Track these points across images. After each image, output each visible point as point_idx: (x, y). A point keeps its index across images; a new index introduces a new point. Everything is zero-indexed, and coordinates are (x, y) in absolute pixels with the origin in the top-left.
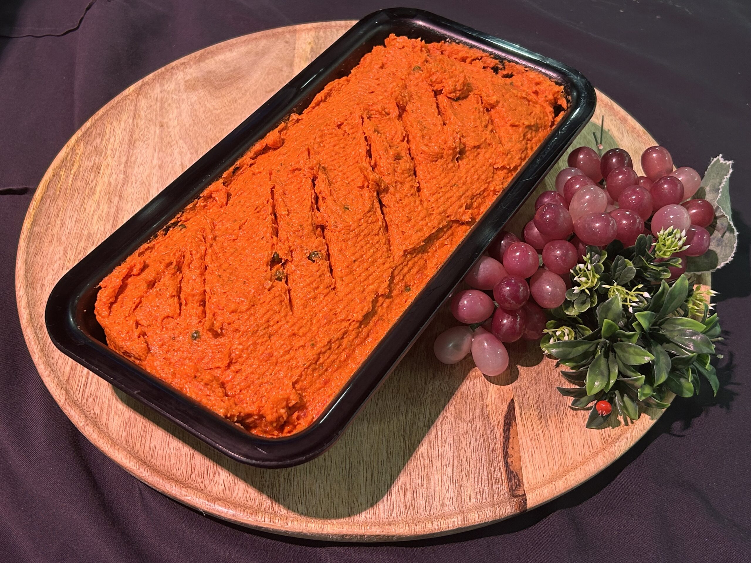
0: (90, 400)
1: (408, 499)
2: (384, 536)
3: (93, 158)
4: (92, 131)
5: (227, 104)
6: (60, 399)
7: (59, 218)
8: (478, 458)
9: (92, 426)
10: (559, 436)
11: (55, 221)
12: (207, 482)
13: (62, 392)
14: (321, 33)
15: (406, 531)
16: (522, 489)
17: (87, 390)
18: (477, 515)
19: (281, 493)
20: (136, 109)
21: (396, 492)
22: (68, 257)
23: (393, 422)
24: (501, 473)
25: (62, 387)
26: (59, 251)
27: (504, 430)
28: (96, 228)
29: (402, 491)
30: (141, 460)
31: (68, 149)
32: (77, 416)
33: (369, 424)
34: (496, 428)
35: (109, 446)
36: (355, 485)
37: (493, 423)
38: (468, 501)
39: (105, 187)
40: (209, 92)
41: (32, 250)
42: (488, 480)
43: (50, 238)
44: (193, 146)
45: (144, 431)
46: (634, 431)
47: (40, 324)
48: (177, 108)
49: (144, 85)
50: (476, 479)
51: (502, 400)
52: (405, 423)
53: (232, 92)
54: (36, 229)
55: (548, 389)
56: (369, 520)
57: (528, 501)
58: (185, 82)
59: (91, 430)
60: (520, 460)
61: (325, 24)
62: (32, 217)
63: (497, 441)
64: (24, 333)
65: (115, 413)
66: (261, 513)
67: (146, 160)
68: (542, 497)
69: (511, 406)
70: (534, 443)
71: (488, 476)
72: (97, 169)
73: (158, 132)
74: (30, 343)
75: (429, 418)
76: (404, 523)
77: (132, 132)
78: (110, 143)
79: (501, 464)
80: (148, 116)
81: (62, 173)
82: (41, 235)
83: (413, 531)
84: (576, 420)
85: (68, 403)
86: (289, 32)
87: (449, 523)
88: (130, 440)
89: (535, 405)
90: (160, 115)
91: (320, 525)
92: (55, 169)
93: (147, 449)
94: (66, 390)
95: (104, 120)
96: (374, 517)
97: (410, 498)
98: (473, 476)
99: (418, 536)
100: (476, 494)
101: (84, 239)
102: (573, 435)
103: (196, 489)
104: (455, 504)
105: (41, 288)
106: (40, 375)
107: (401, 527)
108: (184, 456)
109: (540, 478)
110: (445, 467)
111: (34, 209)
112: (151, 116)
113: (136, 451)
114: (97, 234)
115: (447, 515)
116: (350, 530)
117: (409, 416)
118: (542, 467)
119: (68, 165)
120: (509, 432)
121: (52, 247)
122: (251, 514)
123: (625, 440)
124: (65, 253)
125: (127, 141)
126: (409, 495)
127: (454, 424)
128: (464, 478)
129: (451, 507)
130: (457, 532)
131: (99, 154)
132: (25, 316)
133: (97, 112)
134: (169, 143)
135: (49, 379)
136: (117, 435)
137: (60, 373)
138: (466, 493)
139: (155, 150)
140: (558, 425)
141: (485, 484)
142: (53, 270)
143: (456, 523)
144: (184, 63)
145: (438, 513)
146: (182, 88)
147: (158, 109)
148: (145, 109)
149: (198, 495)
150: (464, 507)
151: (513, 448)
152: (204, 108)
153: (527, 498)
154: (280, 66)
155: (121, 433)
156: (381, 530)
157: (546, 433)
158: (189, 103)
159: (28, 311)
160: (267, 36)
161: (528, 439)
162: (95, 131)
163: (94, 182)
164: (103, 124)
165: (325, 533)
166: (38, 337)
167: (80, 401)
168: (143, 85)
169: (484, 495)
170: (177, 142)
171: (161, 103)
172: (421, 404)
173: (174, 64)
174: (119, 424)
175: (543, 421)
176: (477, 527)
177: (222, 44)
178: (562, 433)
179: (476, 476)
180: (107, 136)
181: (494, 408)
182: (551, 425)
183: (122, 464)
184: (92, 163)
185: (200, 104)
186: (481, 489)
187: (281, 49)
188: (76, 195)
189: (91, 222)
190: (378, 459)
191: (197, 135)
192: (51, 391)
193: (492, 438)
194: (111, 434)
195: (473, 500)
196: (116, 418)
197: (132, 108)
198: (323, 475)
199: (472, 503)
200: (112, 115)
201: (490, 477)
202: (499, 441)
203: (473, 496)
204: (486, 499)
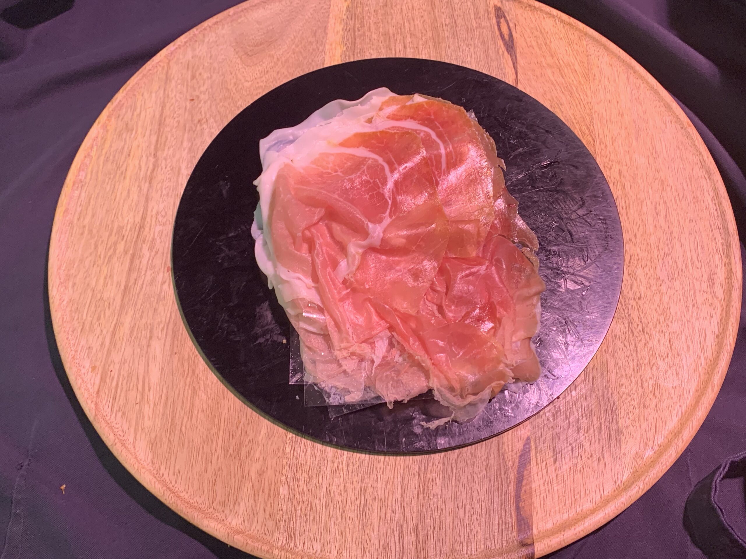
0: (119, 415)
1: (419, 542)
3: (124, 136)
4: (124, 104)
6: (91, 414)
8: (490, 501)
9: (120, 446)
10: (572, 480)
13: (92, 405)
16: (531, 537)
17: (116, 404)
19: (297, 528)
20: (167, 78)
24: (512, 518)
25: (92, 402)
27: (518, 471)
29: (414, 533)
30: (166, 485)
31: (100, 126)
34: (510, 468)
35: (136, 469)
36: (369, 523)
37: (507, 463)
38: (478, 547)
39: (136, 171)
42: (499, 524)
43: (81, 229)
45: (169, 453)
46: (647, 479)
47: (72, 328)
49: (176, 48)
50: (487, 524)
51: (518, 438)
53: (264, 60)
54: (68, 218)
57: (536, 550)
59: (119, 450)
60: (531, 505)
62: (64, 205)
63: (510, 482)
65: (142, 431)
66: (277, 550)
67: (176, 141)
68: (549, 547)
69: (527, 444)
70: (546, 486)
72: (128, 149)
73: (188, 107)
74: (62, 350)
77: (163, 107)
78: (141, 119)
79: (512, 508)
80: (179, 87)
81: (93, 153)
82: (73, 225)
84: (590, 461)
85: (98, 419)
89: (551, 444)
90: (191, 87)
92: (86, 150)
93: (171, 472)
94: (96, 404)
95: (135, 90)
97: (421, 540)
98: (484, 521)
100: (486, 539)
103: (217, 520)
104: (465, 549)
106: (72, 386)
108: (206, 483)
109: (549, 526)
110: (457, 509)
111: (66, 197)
112: (182, 87)
113: (161, 475)
118: (552, 512)
119: (99, 144)
120: (523, 473)
122: (268, 550)
125: (158, 117)
126: (421, 538)
128: (476, 521)
129: (459, 553)
131: (130, 131)
132: (57, 319)
133: (128, 83)
134: (199, 121)
135: (80, 391)
136: (144, 456)
137: (91, 384)
138: (476, 539)
139: (185, 129)
140: (572, 467)
141: (495, 529)
142: (85, 267)
144: (216, 23)
146: (214, 53)
147: (189, 79)
148: (176, 79)
149: (218, 527)
150: (473, 554)
151: (525, 491)
153: (535, 547)
154: (314, 29)
155: (147, 454)
157: (560, 476)
159: (60, 314)
161: (541, 482)
162: (126, 104)
163: (125, 164)
167: (109, 415)
169: (493, 542)
171: (193, 71)
175: (558, 463)
178: (575, 477)
179: (487, 521)
181: (510, 446)
182: (565, 467)
184: (123, 143)
185: (232, 73)
186: (491, 536)
187: (316, 7)
189: (122, 214)
190: (392, 498)
193: (506, 479)
194: (138, 455)
195: (483, 547)
197: (163, 76)
198: (338, 511)
199: (481, 549)
200: (143, 86)
201: (500, 522)
202: (512, 484)
203: (482, 542)
204: (495, 545)
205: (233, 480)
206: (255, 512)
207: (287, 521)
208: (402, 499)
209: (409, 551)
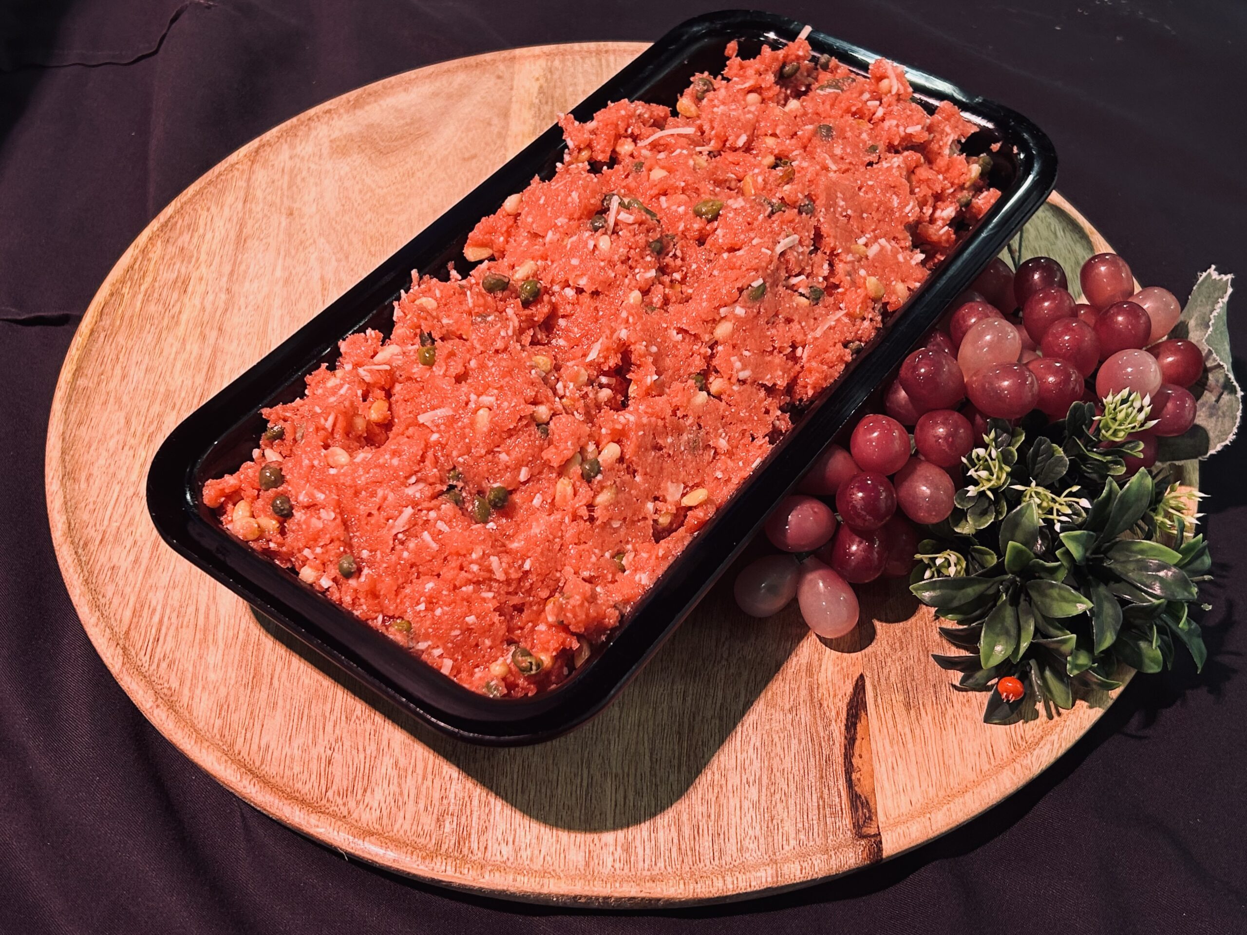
0: (164, 665)
1: (684, 838)
2: (643, 899)
3: (177, 266)
4: (176, 222)
5: (398, 177)
6: (114, 664)
7: (120, 364)
8: (802, 772)
9: (165, 709)
10: (938, 737)
11: (113, 370)
12: (352, 804)
13: (117, 652)
14: (557, 63)
15: (679, 891)
16: (874, 825)
17: (159, 650)
18: (799, 868)
19: (474, 825)
20: (248, 186)
21: (664, 827)
22: (132, 430)
23: (663, 711)
24: (840, 796)
25: (118, 644)
26: (118, 418)
27: (846, 725)
28: (179, 382)
29: (675, 824)
30: (245, 766)
31: (137, 251)
32: (141, 692)
33: (621, 712)
34: (833, 722)
35: (193, 742)
36: (597, 813)
37: (828, 714)
38: (784, 843)
39: (196, 313)
40: (370, 158)
41: (73, 417)
42: (819, 809)
43: (103, 398)
44: (342, 248)
45: (250, 718)
46: (1065, 730)
47: (84, 539)
48: (316, 185)
49: (264, 145)
50: (798, 806)
51: (844, 677)
52: (681, 713)
53: (408, 160)
54: (82, 382)
55: (922, 658)
56: (618, 871)
57: (885, 845)
58: (331, 141)
59: (164, 717)
60: (872, 777)
61: (562, 47)
62: (75, 361)
63: (834, 744)
64: (57, 553)
65: (204, 688)
66: (439, 858)
67: (263, 270)
68: (908, 839)
69: (859, 686)
70: (896, 748)
71: (818, 802)
72: (183, 284)
73: (284, 224)
74: (67, 570)
75: (722, 704)
76: (677, 878)
77: (242, 225)
78: (206, 241)
79: (841, 782)
80: (269, 198)
81: (125, 290)
82: (88, 392)
83: (692, 891)
84: (967, 711)
85: (127, 670)
86: (504, 59)
87: (752, 879)
88: (227, 733)
89: (899, 685)
90: (288, 197)
91: (537, 879)
92: (114, 284)
93: (255, 747)
94: (124, 649)
95: (196, 203)
96: (627, 868)
97: (687, 836)
98: (793, 802)
99: (701, 900)
100: (798, 832)
101: (158, 401)
102: (962, 735)
103: (334, 815)
104: (763, 847)
105: (88, 480)
106: (83, 622)
107: (671, 884)
108: (315, 761)
109: (905, 808)
110: (747, 786)
111: (78, 349)
112: (274, 197)
113: (236, 752)
114: (180, 391)
115: (748, 866)
116: (587, 888)
117: (689, 699)
118: (909, 788)
119: (136, 277)
120: (855, 729)
121: (106, 414)
122: (424, 858)
123: (1049, 746)
124: (128, 422)
125: (233, 238)
126: (687, 831)
127: (763, 714)
128: (778, 804)
129: (754, 853)
130: (765, 895)
131: (186, 259)
132: (60, 526)
133: (185, 192)
134: (301, 243)
135: (97, 630)
136: (207, 724)
137: (116, 620)
138: (780, 831)
139: (279, 254)
140: (937, 718)
141: (814, 814)
142: (108, 451)
143: (764, 880)
144: (329, 111)
145: (733, 863)
146: (326, 151)
147: (285, 186)
148: (264, 187)
149: (337, 826)
150: (778, 854)
151: (861, 756)
152: (360, 186)
153: (883, 841)
154: (487, 116)
155: (212, 721)
156: (638, 889)
157: (917, 732)
158: (337, 177)
159: (65, 517)
160: (466, 67)
161: (887, 742)
162: (180, 222)
163: (179, 304)
164: (194, 209)
165: (546, 892)
166: (80, 560)
167: (147, 665)
168: (262, 146)
169: (811, 834)
170: (315, 242)
171: (291, 177)
172: (709, 681)
173: (312, 112)
174: (210, 707)
175: (912, 712)
176: (798, 887)
177: (393, 79)
178: (944, 732)
179: (798, 802)
180: (201, 231)
181: (831, 689)
182: (926, 719)
183: (213, 772)
184: (175, 275)
185: (355, 178)
186: (806, 825)
187: (489, 88)
188: (148, 326)
189: (172, 373)
190: (636, 770)
191: (349, 229)
192: (99, 650)
193: (826, 738)
194: (196, 723)
195: (793, 842)
196: (205, 696)
197: (242, 184)
198: (543, 795)
199: (791, 847)
200: (209, 196)
201: (821, 803)
202: (837, 745)
203: (792, 835)
204: (814, 840)
205: (362, 756)
206: (400, 803)
207: (456, 814)
208: (653, 772)
209: (667, 853)
